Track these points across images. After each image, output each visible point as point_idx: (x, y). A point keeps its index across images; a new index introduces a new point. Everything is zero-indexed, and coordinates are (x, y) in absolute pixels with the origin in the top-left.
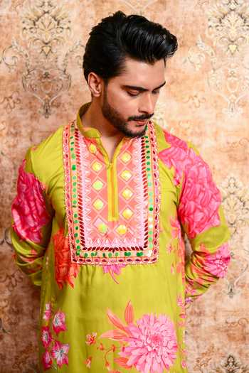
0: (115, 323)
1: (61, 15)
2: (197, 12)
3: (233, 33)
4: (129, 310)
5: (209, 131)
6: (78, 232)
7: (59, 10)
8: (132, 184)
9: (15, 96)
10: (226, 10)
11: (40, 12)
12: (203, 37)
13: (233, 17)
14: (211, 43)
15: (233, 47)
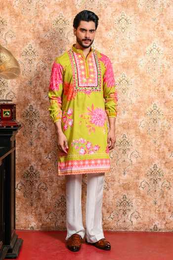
0: (89, 110)
1: (66, 19)
2: (111, 19)
3: (123, 26)
4: (93, 106)
5: (116, 58)
6: (77, 82)
7: (65, 19)
8: (93, 67)
9: (50, 47)
10: (121, 18)
11: (59, 19)
12: (114, 27)
13: (123, 20)
14: (116, 29)
15: (123, 30)
